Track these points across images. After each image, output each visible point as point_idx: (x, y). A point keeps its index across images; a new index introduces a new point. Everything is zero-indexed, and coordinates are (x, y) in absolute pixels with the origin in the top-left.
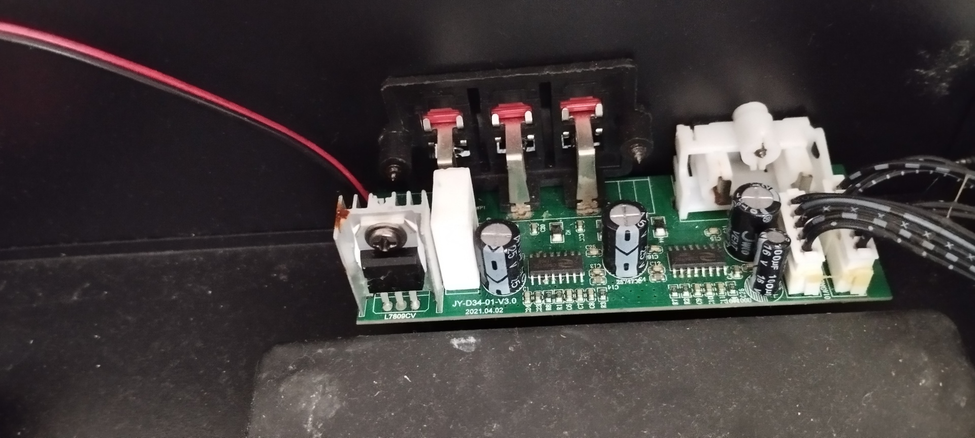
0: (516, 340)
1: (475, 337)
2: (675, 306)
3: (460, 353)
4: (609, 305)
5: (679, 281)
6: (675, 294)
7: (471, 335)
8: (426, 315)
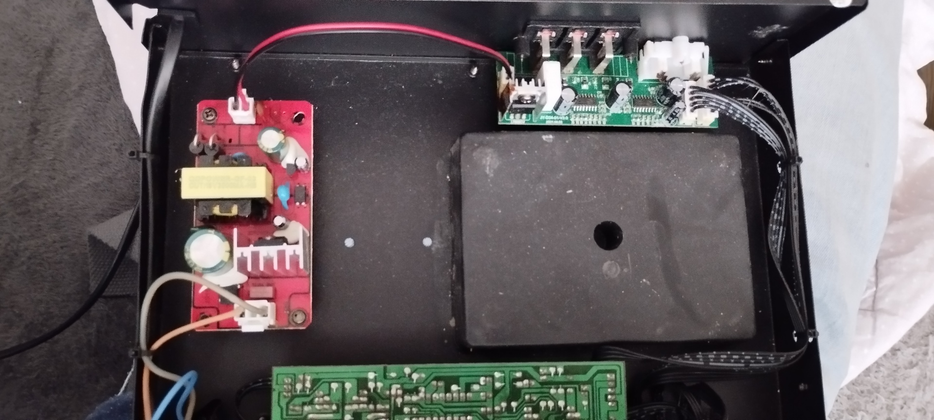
0: (569, 137)
1: (553, 135)
2: (633, 125)
3: (546, 142)
4: (607, 123)
5: (636, 113)
6: (634, 120)
7: (550, 134)
8: (529, 122)
